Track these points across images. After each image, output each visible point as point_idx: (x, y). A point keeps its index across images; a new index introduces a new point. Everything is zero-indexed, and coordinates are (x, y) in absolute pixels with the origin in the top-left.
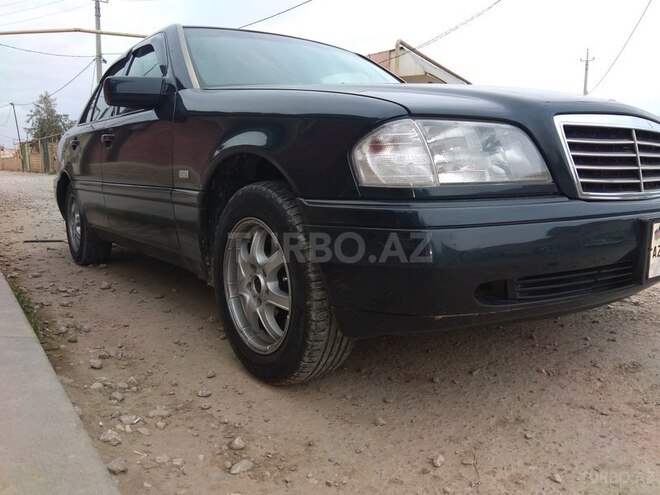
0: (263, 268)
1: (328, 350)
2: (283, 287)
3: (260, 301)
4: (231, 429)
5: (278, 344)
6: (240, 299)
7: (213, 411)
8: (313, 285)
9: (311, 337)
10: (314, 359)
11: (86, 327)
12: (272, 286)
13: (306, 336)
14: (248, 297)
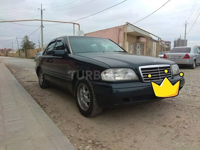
0: (85, 94)
1: (97, 110)
2: (89, 97)
3: (84, 100)
4: (78, 125)
5: (87, 109)
6: (80, 99)
7: (75, 122)
8: (94, 98)
9: (94, 107)
10: (94, 112)
11: (47, 104)
12: (86, 97)
13: (93, 107)
14: (82, 99)
